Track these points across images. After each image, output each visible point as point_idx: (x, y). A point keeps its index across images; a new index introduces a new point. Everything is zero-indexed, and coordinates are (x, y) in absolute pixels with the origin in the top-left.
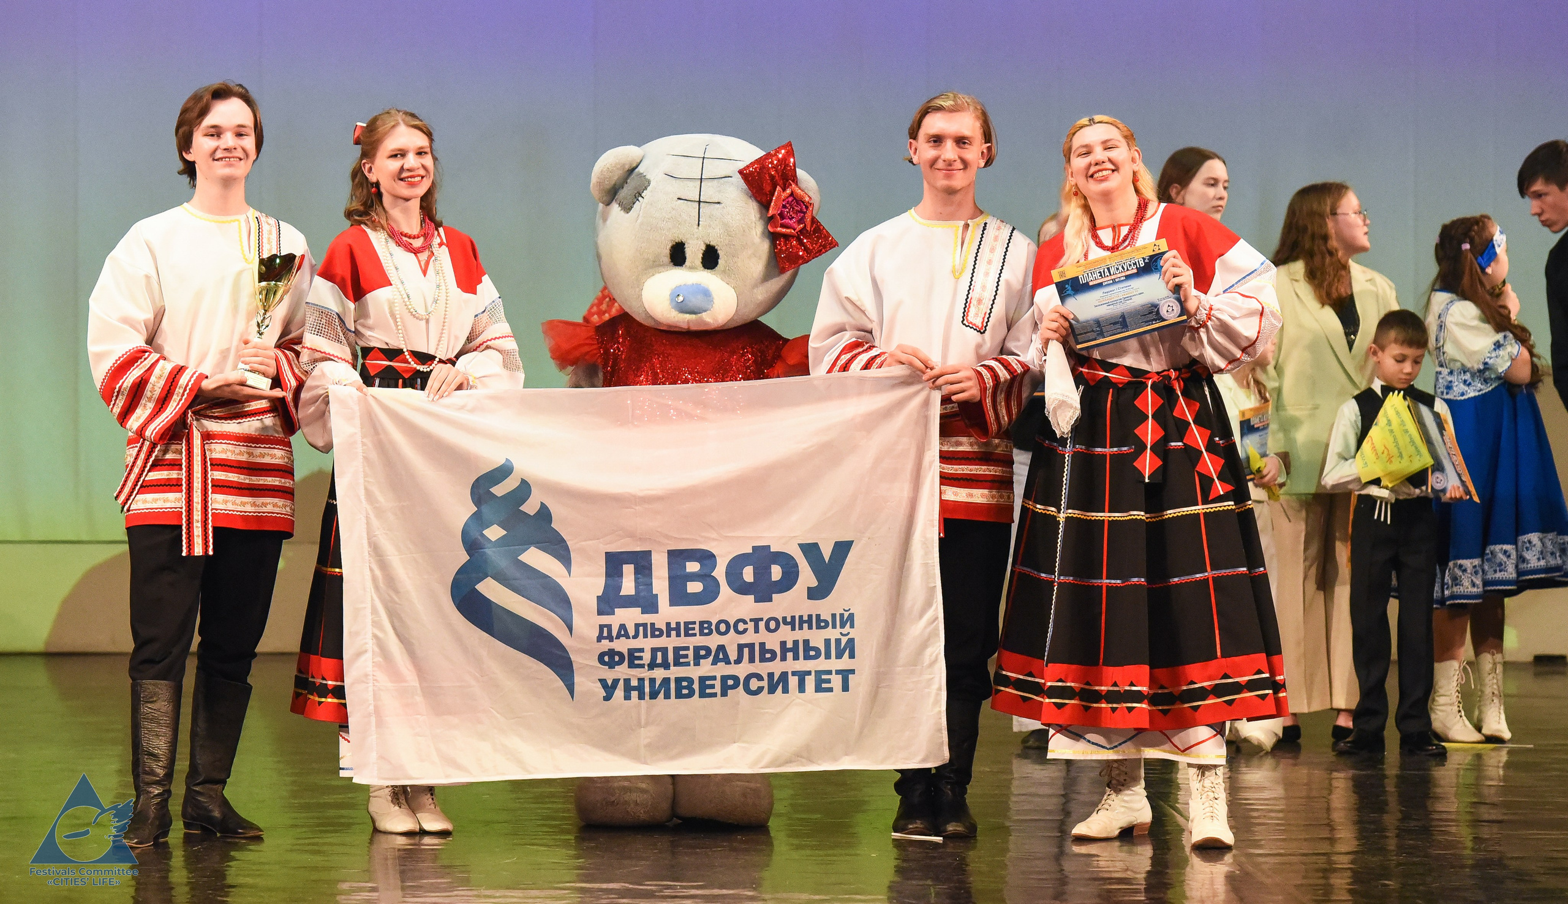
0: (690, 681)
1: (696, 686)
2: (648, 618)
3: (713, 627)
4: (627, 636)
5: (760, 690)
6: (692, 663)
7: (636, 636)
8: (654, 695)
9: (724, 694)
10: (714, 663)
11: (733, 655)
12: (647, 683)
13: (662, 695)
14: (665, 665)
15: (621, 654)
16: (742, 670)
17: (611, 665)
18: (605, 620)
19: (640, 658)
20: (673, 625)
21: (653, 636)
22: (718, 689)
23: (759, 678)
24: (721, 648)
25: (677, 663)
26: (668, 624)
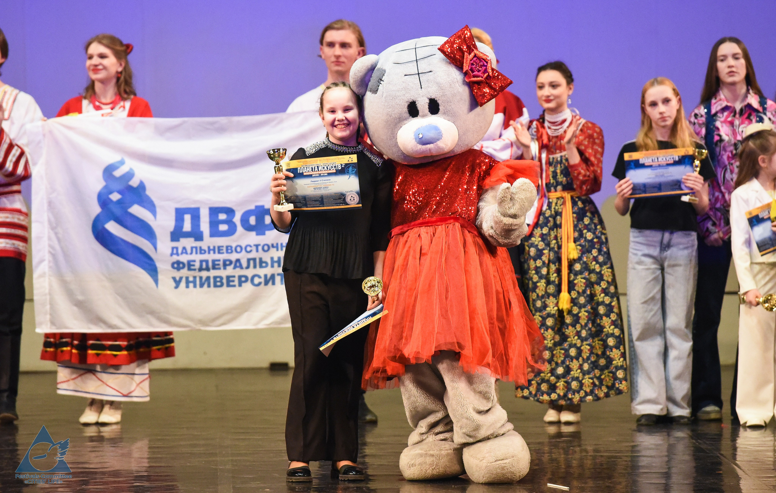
0: (221, 278)
1: (224, 281)
2: (198, 244)
3: (233, 249)
4: (186, 253)
5: (260, 284)
6: (222, 268)
7: (191, 253)
8: (202, 285)
9: (240, 285)
10: (235, 268)
11: (244, 264)
12: (198, 280)
13: (206, 285)
14: (208, 269)
15: (183, 263)
16: (249, 273)
17: (178, 269)
18: (175, 244)
19: (194, 265)
20: (212, 248)
21: (201, 253)
22: (236, 283)
23: (259, 277)
24: (238, 261)
25: (214, 268)
26: (209, 247)
